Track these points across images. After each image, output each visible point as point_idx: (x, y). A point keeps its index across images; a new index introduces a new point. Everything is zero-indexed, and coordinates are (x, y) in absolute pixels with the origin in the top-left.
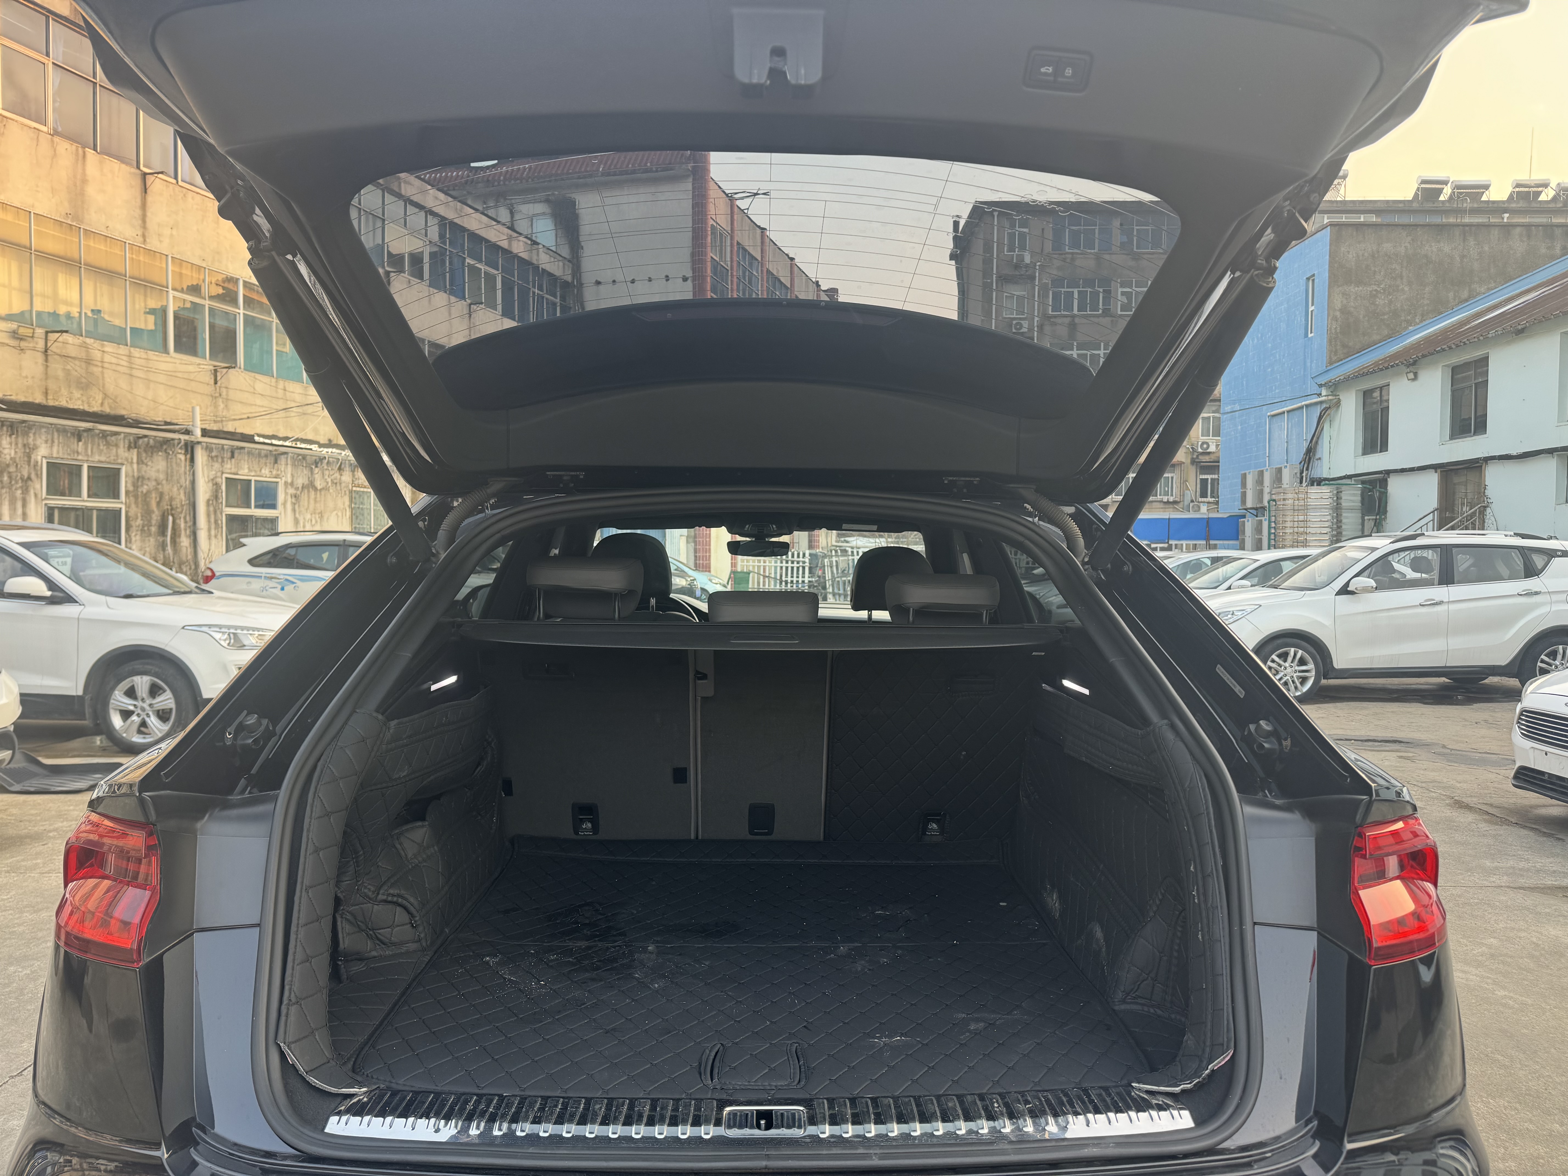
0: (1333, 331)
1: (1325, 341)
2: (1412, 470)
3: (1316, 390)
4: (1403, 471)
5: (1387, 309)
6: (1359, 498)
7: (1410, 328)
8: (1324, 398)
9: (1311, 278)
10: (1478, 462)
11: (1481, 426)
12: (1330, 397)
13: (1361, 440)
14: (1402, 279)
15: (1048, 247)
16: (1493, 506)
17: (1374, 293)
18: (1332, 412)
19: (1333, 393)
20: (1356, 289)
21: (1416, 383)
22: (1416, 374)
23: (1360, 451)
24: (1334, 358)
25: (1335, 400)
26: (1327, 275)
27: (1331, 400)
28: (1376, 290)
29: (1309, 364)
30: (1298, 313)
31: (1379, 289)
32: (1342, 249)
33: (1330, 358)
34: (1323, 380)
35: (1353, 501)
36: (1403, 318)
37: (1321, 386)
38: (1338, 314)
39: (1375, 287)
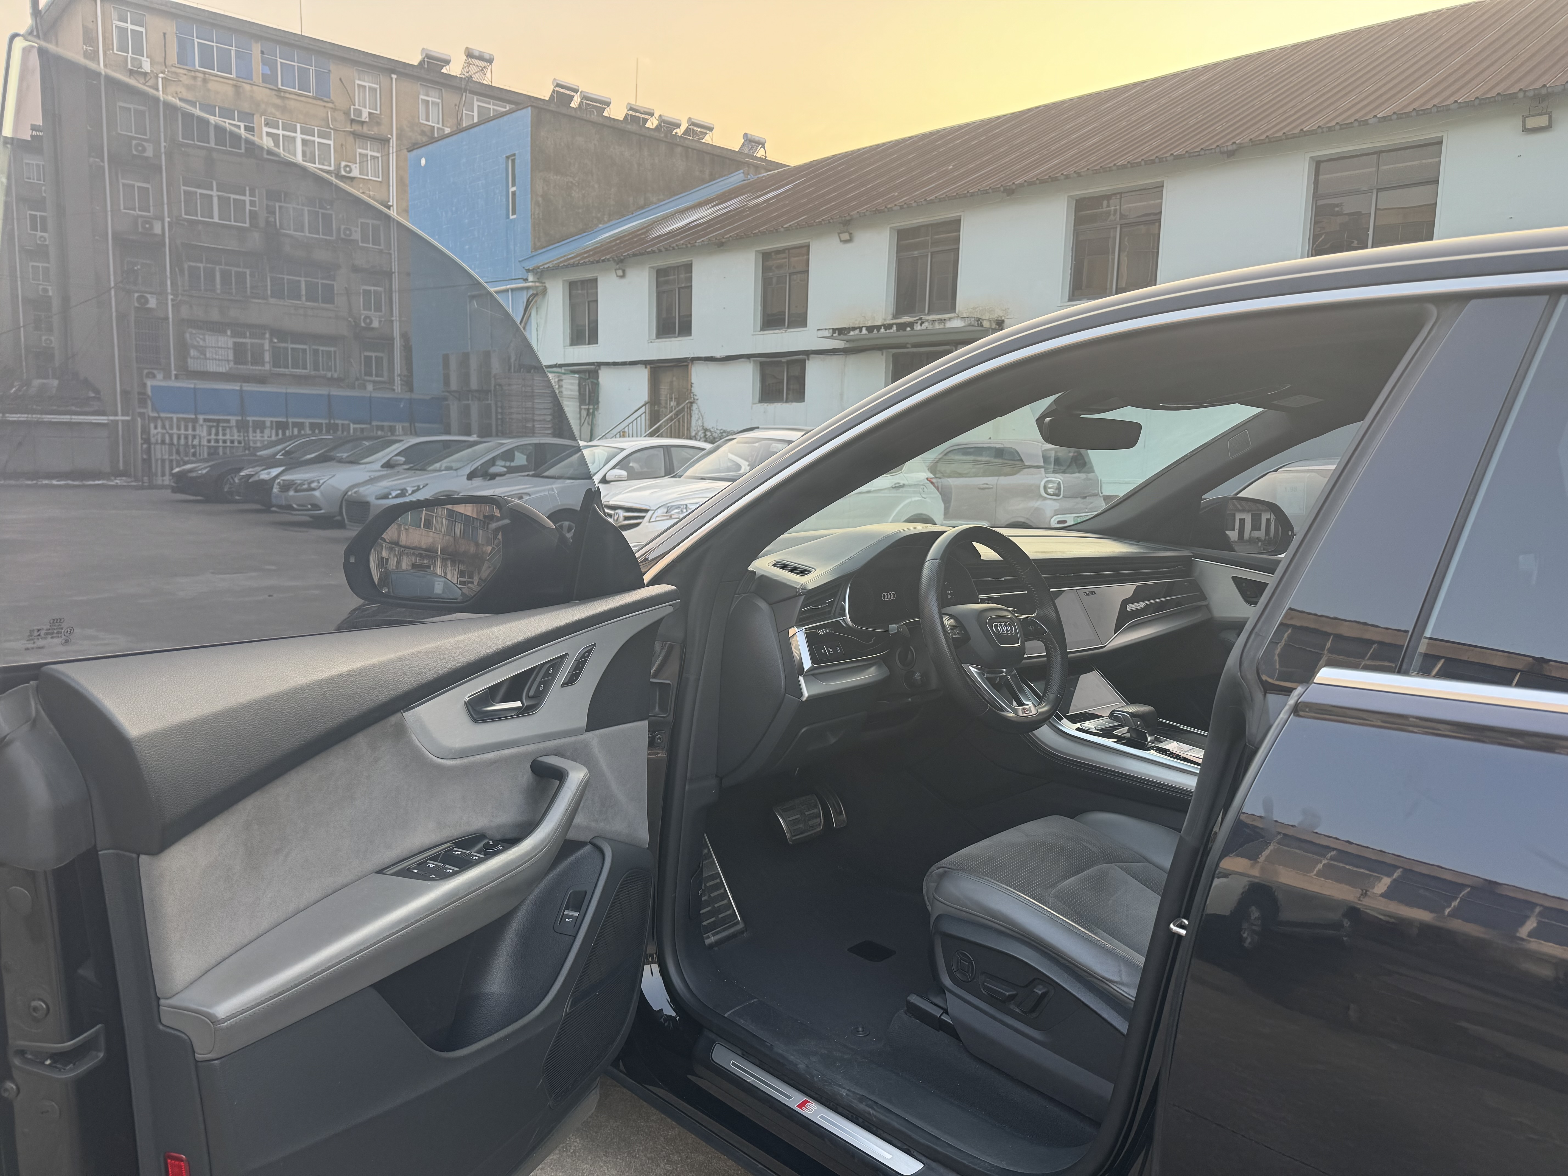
0: (536, 216)
1: (530, 225)
2: (624, 364)
3: (521, 274)
4: (615, 364)
5: (581, 203)
6: (576, 388)
7: (600, 226)
8: (531, 284)
9: (511, 158)
10: (686, 362)
11: (686, 329)
12: (537, 284)
13: (568, 331)
14: (592, 176)
15: (173, 58)
16: (699, 402)
17: (570, 184)
18: (538, 299)
19: (539, 280)
20: (555, 177)
21: (623, 281)
22: (624, 271)
23: (568, 341)
24: (538, 244)
25: (541, 288)
26: (528, 157)
27: (537, 287)
28: (571, 182)
29: (512, 247)
30: (497, 191)
31: (574, 182)
32: (542, 134)
33: (535, 243)
34: (530, 265)
35: (571, 390)
36: (594, 215)
37: (528, 271)
38: (540, 199)
39: (571, 180)
